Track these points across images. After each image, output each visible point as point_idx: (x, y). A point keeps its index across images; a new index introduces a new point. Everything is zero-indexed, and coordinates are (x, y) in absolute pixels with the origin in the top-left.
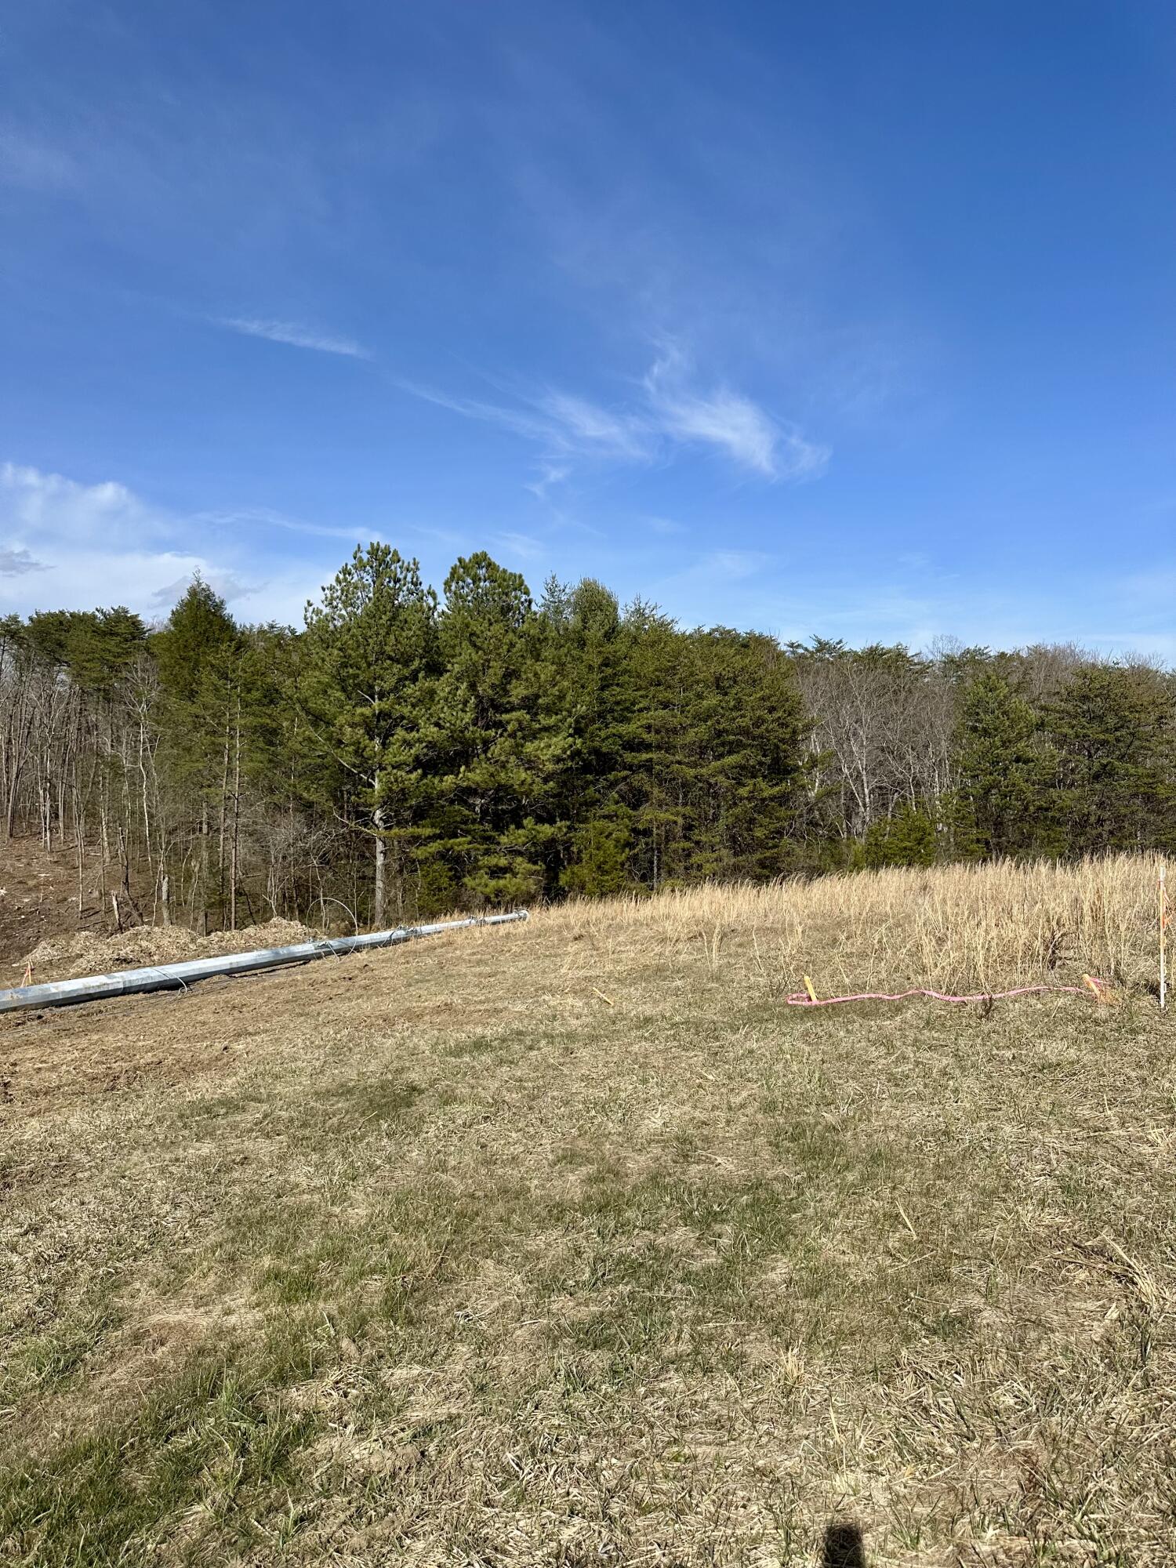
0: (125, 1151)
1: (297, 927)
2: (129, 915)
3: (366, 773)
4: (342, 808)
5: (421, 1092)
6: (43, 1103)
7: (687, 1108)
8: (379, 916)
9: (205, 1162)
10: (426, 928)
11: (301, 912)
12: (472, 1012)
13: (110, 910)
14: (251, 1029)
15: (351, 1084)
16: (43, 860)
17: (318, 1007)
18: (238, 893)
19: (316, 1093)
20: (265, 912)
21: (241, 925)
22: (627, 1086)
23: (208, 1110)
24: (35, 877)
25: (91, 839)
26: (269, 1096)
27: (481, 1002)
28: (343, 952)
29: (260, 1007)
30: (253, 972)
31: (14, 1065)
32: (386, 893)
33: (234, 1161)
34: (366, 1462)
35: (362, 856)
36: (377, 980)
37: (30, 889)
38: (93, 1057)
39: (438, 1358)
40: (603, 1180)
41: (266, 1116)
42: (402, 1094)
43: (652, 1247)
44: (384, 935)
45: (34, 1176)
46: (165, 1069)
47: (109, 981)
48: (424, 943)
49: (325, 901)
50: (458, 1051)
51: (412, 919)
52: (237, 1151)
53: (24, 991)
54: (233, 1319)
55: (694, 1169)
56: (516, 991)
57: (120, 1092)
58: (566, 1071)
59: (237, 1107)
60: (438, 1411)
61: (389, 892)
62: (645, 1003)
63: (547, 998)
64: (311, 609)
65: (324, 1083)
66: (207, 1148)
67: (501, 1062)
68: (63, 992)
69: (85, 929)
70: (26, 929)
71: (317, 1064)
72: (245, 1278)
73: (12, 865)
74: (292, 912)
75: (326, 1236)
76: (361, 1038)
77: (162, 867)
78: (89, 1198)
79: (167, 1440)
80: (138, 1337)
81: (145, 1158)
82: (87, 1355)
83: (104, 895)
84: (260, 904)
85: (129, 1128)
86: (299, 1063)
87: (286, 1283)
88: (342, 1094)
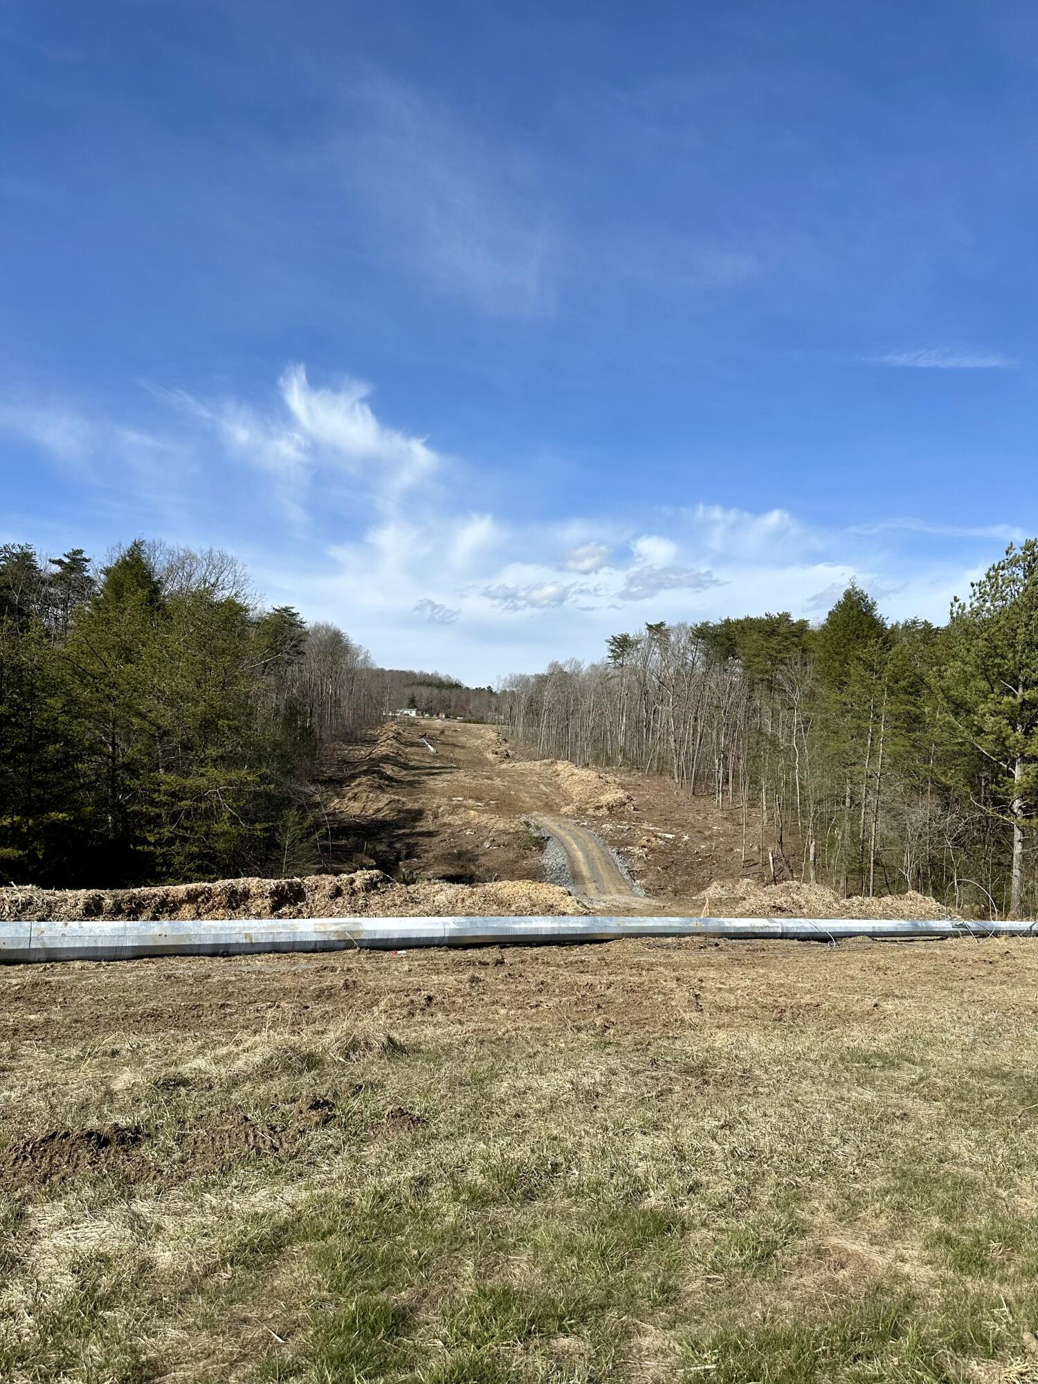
0: (797, 1078)
1: (931, 903)
2: (781, 870)
3: (1005, 761)
4: (978, 794)
6: (726, 1018)
8: (1015, 904)
9: (867, 1108)
11: (935, 889)
13: (766, 864)
14: (897, 992)
15: (1006, 1069)
16: (716, 815)
17: (961, 984)
18: (876, 863)
19: (970, 1069)
20: (900, 883)
21: (879, 894)
23: (866, 1060)
24: (710, 828)
25: (753, 802)
26: (922, 1060)
28: (982, 935)
29: (904, 973)
30: (894, 939)
31: (701, 980)
32: (1023, 883)
33: (894, 1114)
35: (999, 842)
36: (1020, 969)
37: (706, 838)
38: (761, 988)
41: (921, 1079)
44: (1024, 925)
45: (724, 1081)
46: (822, 1012)
47: (770, 925)
49: (959, 883)
52: (896, 1106)
53: (706, 922)
54: (907, 1268)
57: (786, 1024)
59: (892, 1063)
61: (1027, 881)
64: (957, 604)
65: (976, 1061)
66: (869, 1095)
68: (734, 927)
69: (747, 876)
70: (702, 870)
71: (967, 1040)
72: (915, 1231)
73: (694, 817)
74: (926, 887)
75: (995, 1215)
76: (1010, 1025)
77: (810, 832)
78: (770, 1111)
79: (855, 1361)
80: (820, 1253)
81: (813, 1089)
82: (778, 1253)
83: (762, 849)
84: (896, 876)
85: (798, 1059)
86: (948, 1035)
87: (957, 1250)
88: (997, 1076)
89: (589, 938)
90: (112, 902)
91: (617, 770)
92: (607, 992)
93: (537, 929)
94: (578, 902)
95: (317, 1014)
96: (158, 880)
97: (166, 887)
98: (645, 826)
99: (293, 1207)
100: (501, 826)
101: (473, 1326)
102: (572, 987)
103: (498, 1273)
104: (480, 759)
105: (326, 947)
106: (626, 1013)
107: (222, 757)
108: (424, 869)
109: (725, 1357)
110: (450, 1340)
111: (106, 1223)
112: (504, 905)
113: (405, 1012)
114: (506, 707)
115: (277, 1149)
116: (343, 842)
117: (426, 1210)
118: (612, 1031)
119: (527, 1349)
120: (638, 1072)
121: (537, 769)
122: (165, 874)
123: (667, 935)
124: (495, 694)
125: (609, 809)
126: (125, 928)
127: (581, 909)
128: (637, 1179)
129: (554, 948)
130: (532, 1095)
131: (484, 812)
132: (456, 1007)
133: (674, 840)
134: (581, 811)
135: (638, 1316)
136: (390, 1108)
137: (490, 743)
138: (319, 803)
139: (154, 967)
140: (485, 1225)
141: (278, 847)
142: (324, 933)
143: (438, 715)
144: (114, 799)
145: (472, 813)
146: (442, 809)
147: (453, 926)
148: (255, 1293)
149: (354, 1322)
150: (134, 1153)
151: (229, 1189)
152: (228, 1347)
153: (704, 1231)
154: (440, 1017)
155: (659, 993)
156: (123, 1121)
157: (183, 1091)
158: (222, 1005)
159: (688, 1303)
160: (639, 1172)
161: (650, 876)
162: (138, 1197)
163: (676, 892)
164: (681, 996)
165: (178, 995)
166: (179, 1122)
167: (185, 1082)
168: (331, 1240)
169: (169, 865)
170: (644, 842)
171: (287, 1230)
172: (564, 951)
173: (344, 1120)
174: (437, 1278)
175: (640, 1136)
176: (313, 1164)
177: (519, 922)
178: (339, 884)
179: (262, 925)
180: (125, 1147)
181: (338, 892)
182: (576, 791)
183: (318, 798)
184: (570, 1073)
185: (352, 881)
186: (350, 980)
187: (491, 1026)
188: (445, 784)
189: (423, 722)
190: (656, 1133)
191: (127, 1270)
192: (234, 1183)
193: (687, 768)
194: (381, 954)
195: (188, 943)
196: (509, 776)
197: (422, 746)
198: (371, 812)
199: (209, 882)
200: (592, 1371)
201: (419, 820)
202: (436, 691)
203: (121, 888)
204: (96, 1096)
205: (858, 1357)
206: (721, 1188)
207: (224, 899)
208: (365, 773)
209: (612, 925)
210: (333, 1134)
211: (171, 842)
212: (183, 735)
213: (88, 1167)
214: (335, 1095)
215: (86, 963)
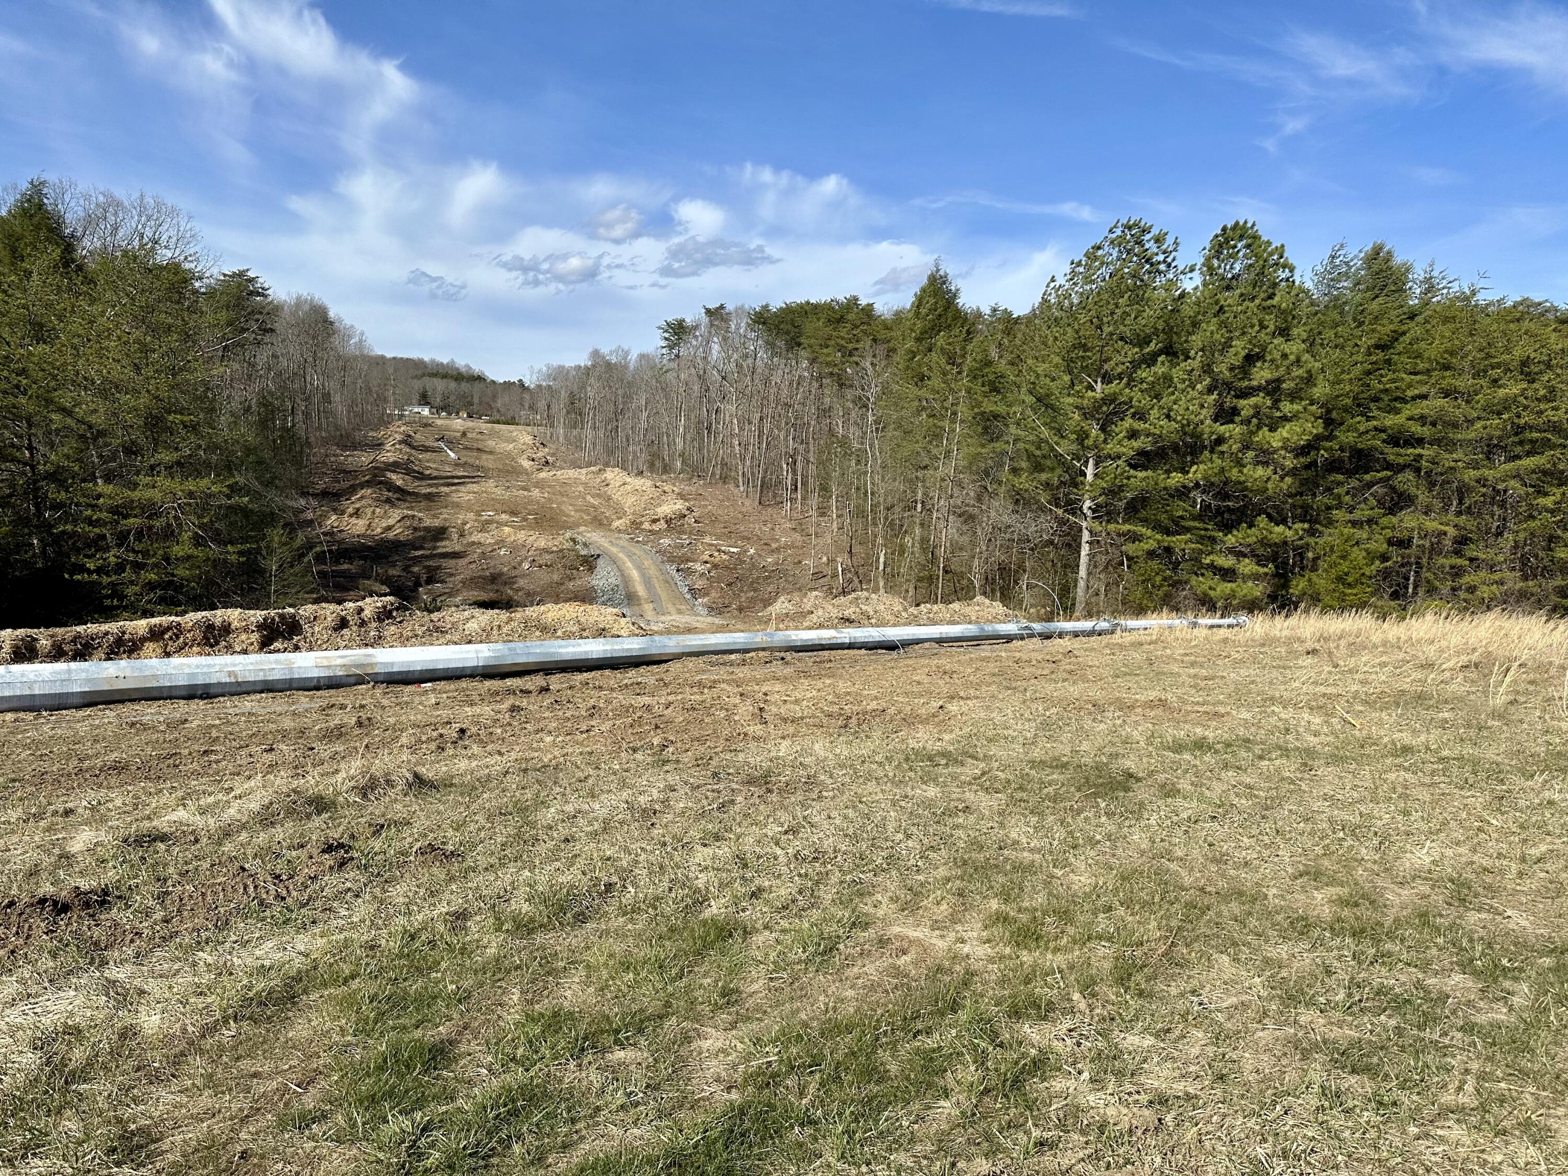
0: (861, 780)
1: (998, 607)
2: (850, 581)
3: (1079, 460)
5: (1138, 780)
6: (791, 729)
7: (1462, 850)
8: (1079, 607)
9: (928, 804)
10: (1132, 623)
11: (1002, 593)
12: (1188, 712)
13: (835, 576)
14: (962, 694)
15: (1065, 759)
16: (784, 526)
17: (1024, 684)
18: (945, 570)
19: (1031, 761)
20: (968, 589)
21: (947, 601)
22: (1383, 815)
23: (930, 759)
24: (777, 540)
25: (823, 511)
26: (985, 756)
27: (1198, 703)
28: (1048, 637)
29: (969, 675)
30: (960, 643)
31: (766, 694)
32: (1089, 584)
33: (956, 807)
34: (1102, 1111)
35: (1067, 545)
36: (1083, 667)
37: (773, 551)
38: (828, 698)
39: (1173, 1036)
40: (1356, 905)
41: (983, 774)
42: (1119, 778)
43: (1419, 985)
44: (1087, 625)
45: (788, 789)
46: (888, 718)
47: (838, 636)
48: (1128, 638)
50: (1178, 748)
51: (1115, 613)
52: (959, 799)
53: (771, 635)
54: (966, 949)
55: (1473, 917)
56: (1239, 696)
57: (852, 730)
58: (1304, 787)
59: (956, 761)
60: (1174, 1086)
61: (1092, 584)
62: (1401, 731)
63: (1276, 710)
65: (1037, 753)
66: (932, 791)
67: (1226, 766)
69: (815, 589)
70: (769, 584)
71: (1028, 735)
72: (975, 915)
73: (760, 529)
74: (993, 591)
75: (1050, 894)
76: (1070, 719)
77: (880, 540)
78: (834, 814)
79: (915, 1037)
80: (883, 942)
81: (878, 790)
82: (841, 946)
83: (831, 561)
84: (965, 582)
85: (863, 762)
86: (1010, 732)
87: (1014, 928)
88: (1057, 766)
89: (646, 659)
90: (49, 643)
91: (675, 479)
92: (665, 712)
93: (586, 653)
94: (633, 624)
95: (325, 755)
96: (109, 614)
97: (121, 623)
98: (707, 540)
99: (307, 956)
100: (542, 543)
101: (520, 1052)
102: (628, 709)
103: (548, 997)
104: (513, 467)
105: (332, 684)
106: (686, 731)
107: (179, 463)
108: (450, 595)
109: (788, 1048)
110: (497, 1067)
111: (72, 993)
112: (547, 630)
113: (433, 746)
114: (542, 404)
115: (283, 899)
116: (346, 566)
117: (464, 944)
118: (671, 749)
119: (580, 1065)
120: (698, 787)
121: (583, 478)
122: (117, 607)
123: (731, 652)
124: (528, 389)
125: (667, 522)
126: (69, 671)
127: (637, 632)
128: (697, 891)
129: (607, 672)
130: (583, 818)
131: (522, 528)
132: (494, 738)
133: (739, 554)
134: (636, 525)
135: (698, 1021)
136: (418, 845)
137: (524, 447)
138: (312, 521)
139: (113, 714)
140: (531, 952)
141: (262, 572)
142: (329, 667)
143: (457, 413)
144: (39, 517)
145: (507, 529)
146: (468, 526)
147: (488, 654)
148: (266, 1047)
149: (385, 1061)
150: (102, 917)
151: (227, 945)
152: (237, 1104)
153: (767, 933)
154: (475, 749)
155: (722, 708)
156: (84, 884)
157: (161, 846)
158: (205, 752)
159: (750, 1003)
160: (700, 883)
161: (714, 594)
162: (111, 963)
163: (740, 610)
164: (745, 710)
165: (147, 744)
166: (159, 880)
167: (163, 838)
168: (355, 984)
169: (122, 597)
170: (706, 558)
171: (301, 979)
172: (618, 674)
173: (363, 862)
174: (480, 1010)
175: (699, 848)
176: (329, 909)
177: (566, 647)
178: (343, 613)
179: (248, 661)
180: (91, 911)
181: (343, 623)
182: (629, 503)
183: (309, 515)
184: (625, 795)
185: (360, 610)
186: (364, 717)
187: (536, 754)
188: (471, 496)
189: (439, 422)
190: (718, 844)
191: (105, 1040)
192: (234, 938)
193: (753, 474)
194: (402, 687)
195: (155, 684)
196: (549, 486)
197: (439, 450)
198: (379, 530)
199: (177, 615)
200: (650, 1078)
201: (442, 540)
202: (453, 385)
203: (60, 626)
204: (47, 861)
205: (919, 1032)
206: (783, 891)
207: (199, 635)
208: (368, 484)
209: (672, 644)
210: (352, 877)
211: (120, 568)
212: (124, 435)
213: (44, 937)
214: (352, 837)
215: (21, 715)
